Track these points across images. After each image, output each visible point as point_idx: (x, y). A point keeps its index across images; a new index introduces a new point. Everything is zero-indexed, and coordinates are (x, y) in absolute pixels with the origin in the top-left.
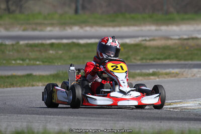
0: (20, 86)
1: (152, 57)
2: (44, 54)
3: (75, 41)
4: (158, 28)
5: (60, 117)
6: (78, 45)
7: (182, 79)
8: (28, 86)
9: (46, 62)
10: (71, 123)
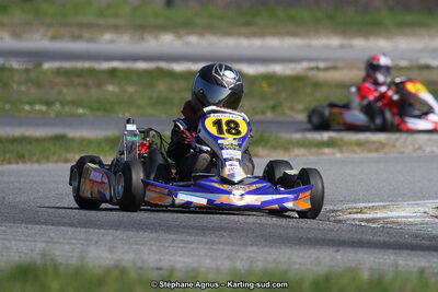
0: (38, 161)
2: (95, 93)
3: (163, 65)
4: (345, 41)
5: (119, 232)
6: (171, 74)
7: (392, 155)
8: (56, 162)
9: (98, 109)
10: (142, 248)
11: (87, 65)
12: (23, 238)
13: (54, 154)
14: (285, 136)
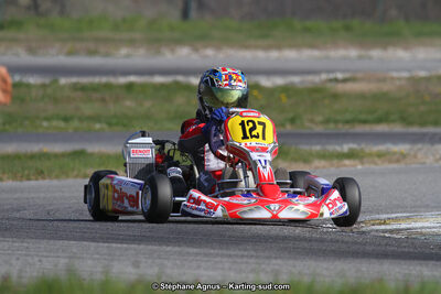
0: (57, 177)
1: (348, 116)
2: (113, 108)
3: (180, 78)
4: (363, 53)
5: (142, 246)
6: (188, 88)
7: (413, 166)
8: (76, 176)
9: (117, 124)
10: (166, 262)
11: (104, 80)
12: (45, 254)
13: (73, 170)
14: (305, 148)
